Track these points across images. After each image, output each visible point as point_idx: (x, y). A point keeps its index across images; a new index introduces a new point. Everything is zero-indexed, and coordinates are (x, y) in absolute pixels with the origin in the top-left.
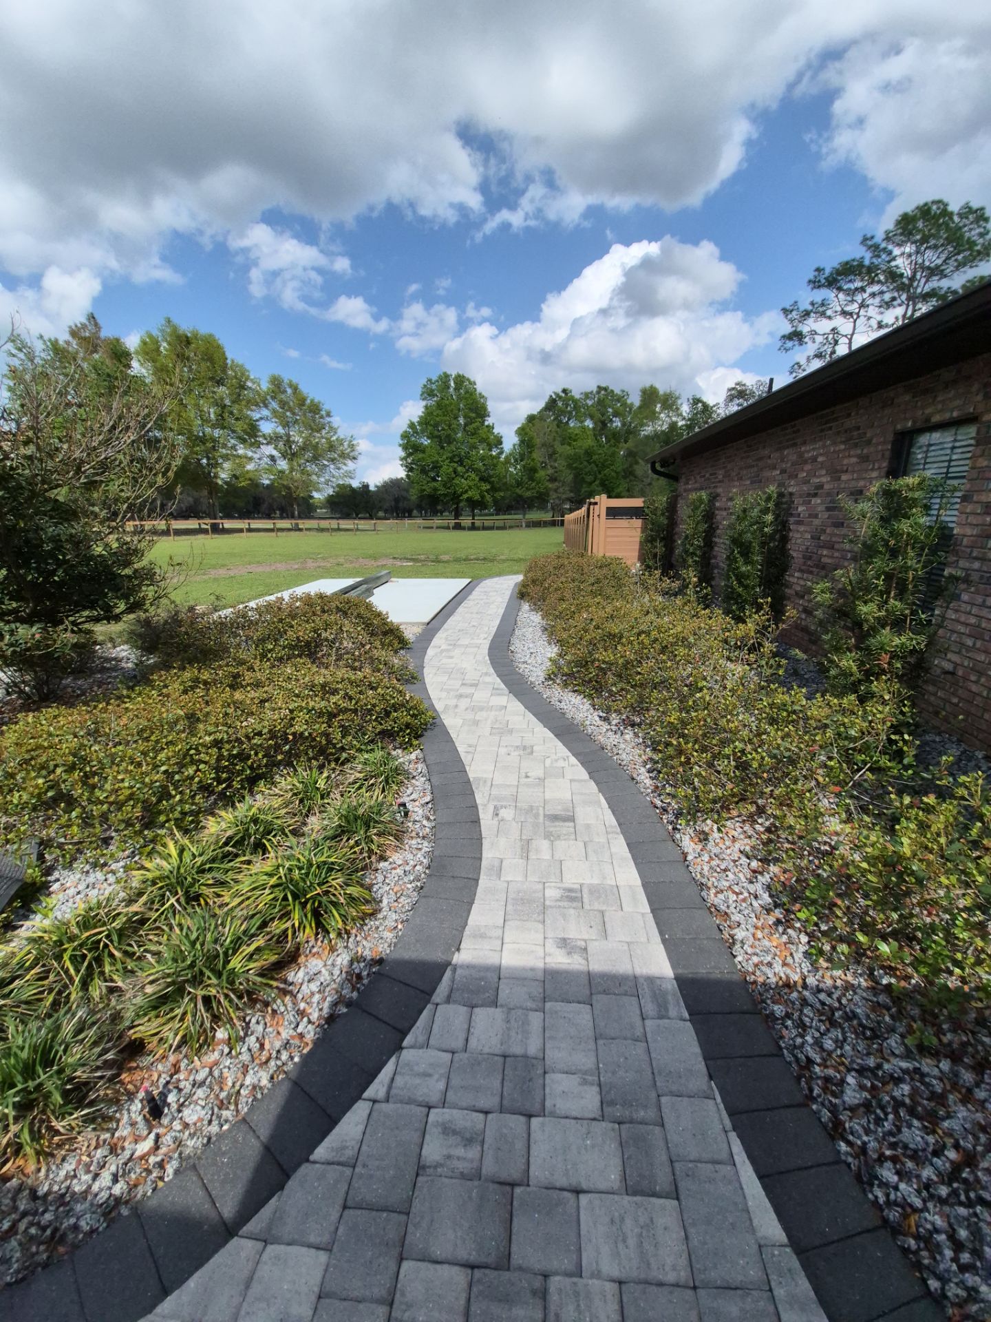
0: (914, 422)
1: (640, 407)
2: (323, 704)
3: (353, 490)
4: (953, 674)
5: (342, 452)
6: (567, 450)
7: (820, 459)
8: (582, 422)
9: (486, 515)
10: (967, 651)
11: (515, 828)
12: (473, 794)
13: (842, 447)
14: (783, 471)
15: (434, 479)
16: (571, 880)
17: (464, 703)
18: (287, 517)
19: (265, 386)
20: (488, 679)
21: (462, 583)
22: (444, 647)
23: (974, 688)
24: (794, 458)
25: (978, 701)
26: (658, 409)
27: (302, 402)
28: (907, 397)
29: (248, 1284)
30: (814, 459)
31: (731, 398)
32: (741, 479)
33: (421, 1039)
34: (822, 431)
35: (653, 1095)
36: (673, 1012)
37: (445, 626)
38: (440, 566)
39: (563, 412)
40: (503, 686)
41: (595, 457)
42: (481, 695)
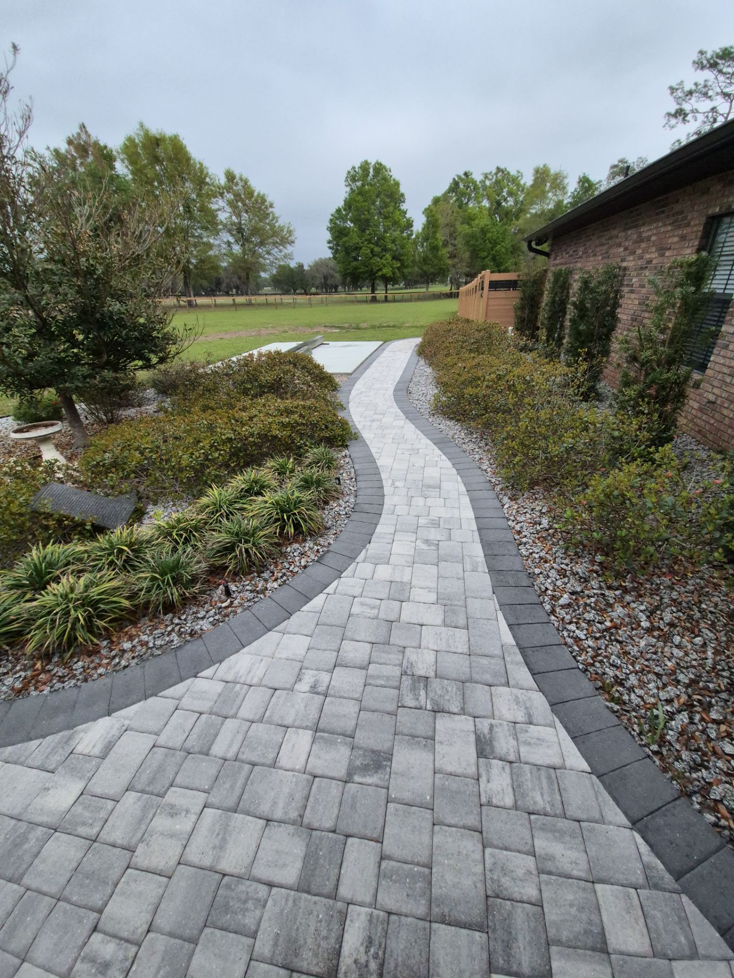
0: (721, 208)
1: (532, 186)
2: (287, 419)
3: (291, 270)
4: (714, 403)
5: (284, 238)
6: (466, 229)
7: (653, 238)
8: (479, 203)
9: (397, 289)
10: (726, 386)
11: (404, 492)
12: (379, 474)
13: (669, 228)
14: (626, 249)
15: (356, 259)
16: (434, 514)
17: (375, 424)
18: (242, 295)
19: (223, 181)
20: (392, 410)
21: (376, 344)
22: (363, 390)
23: (725, 412)
24: (635, 237)
25: (727, 421)
26: (547, 188)
27: (250, 193)
28: (719, 187)
29: (278, 645)
30: (648, 239)
31: (613, 175)
32: (595, 255)
33: (350, 574)
34: (657, 214)
35: (463, 597)
36: (480, 569)
37: (364, 375)
38: (359, 332)
39: (463, 194)
40: (401, 414)
41: (489, 235)
42: (387, 420)
